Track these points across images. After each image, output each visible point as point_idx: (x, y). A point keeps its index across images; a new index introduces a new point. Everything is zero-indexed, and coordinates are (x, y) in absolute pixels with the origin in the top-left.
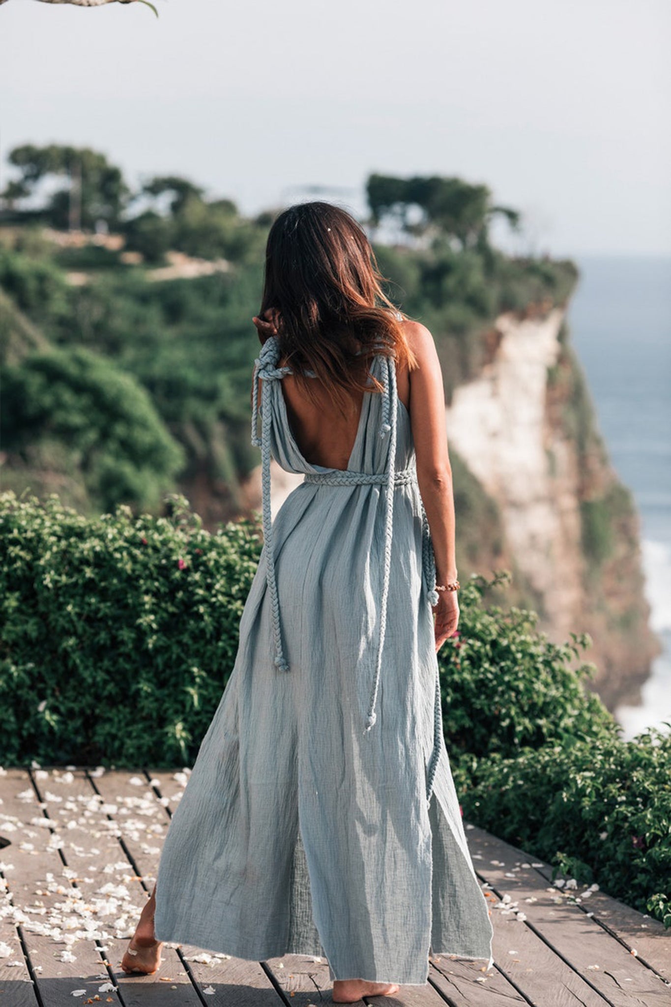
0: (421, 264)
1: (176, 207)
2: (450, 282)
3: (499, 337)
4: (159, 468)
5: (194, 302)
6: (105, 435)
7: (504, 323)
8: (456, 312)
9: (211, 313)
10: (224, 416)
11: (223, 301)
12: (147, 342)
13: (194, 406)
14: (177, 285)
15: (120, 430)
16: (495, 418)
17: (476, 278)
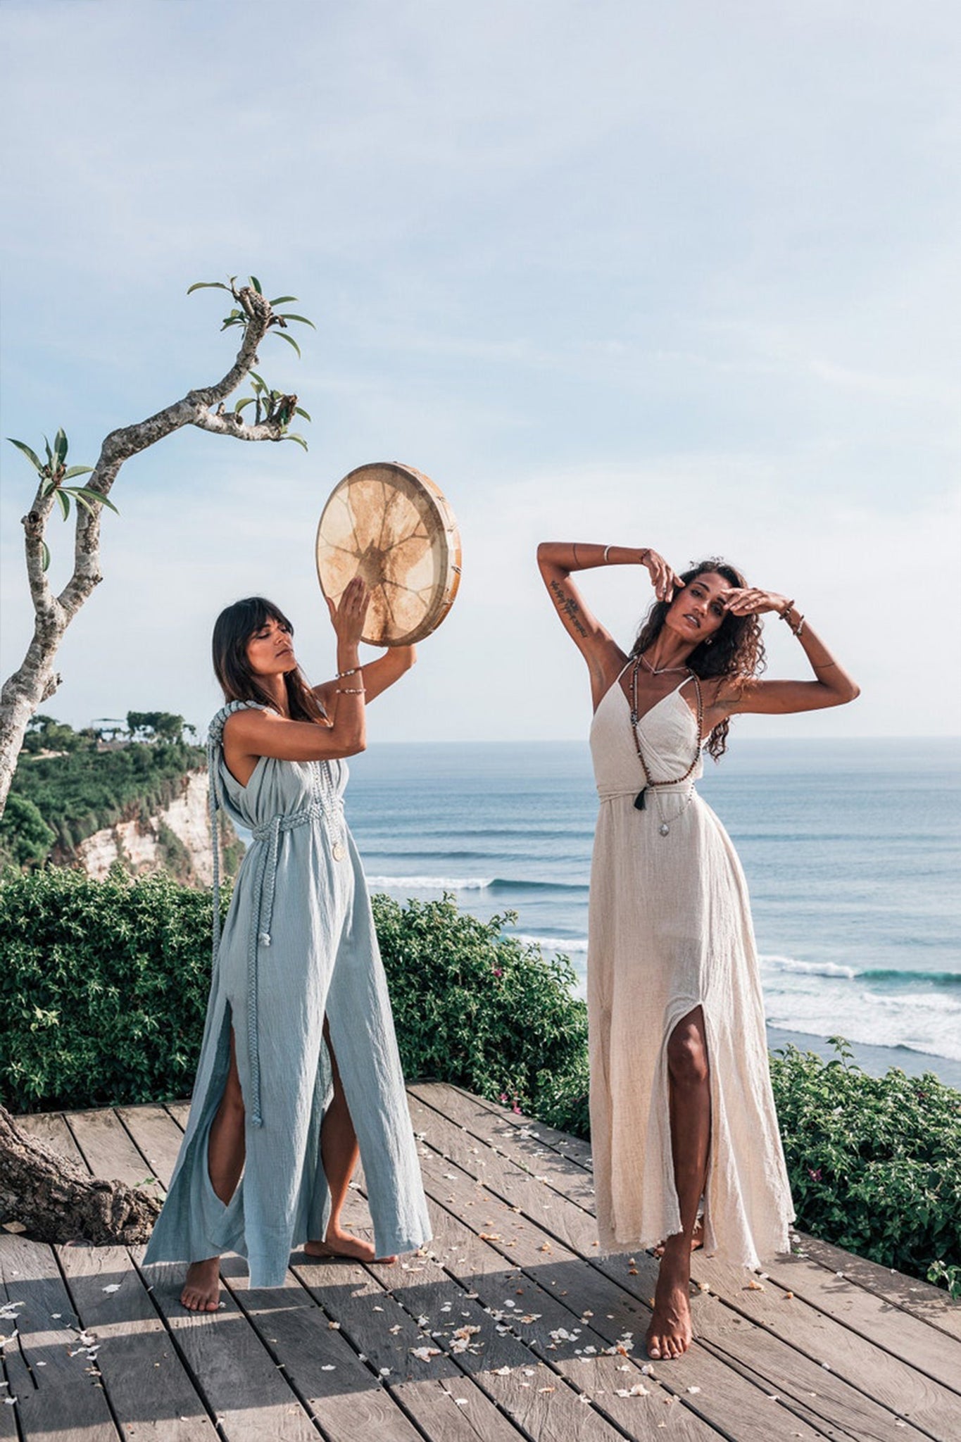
0: (154, 750)
1: (43, 729)
2: (167, 757)
3: (188, 780)
4: (44, 842)
5: (53, 769)
6: (19, 828)
7: (189, 774)
8: (168, 769)
9: (61, 773)
10: (67, 818)
11: (66, 768)
12: (32, 787)
13: (54, 813)
14: (45, 761)
15: (26, 825)
16: (187, 815)
17: (177, 755)
